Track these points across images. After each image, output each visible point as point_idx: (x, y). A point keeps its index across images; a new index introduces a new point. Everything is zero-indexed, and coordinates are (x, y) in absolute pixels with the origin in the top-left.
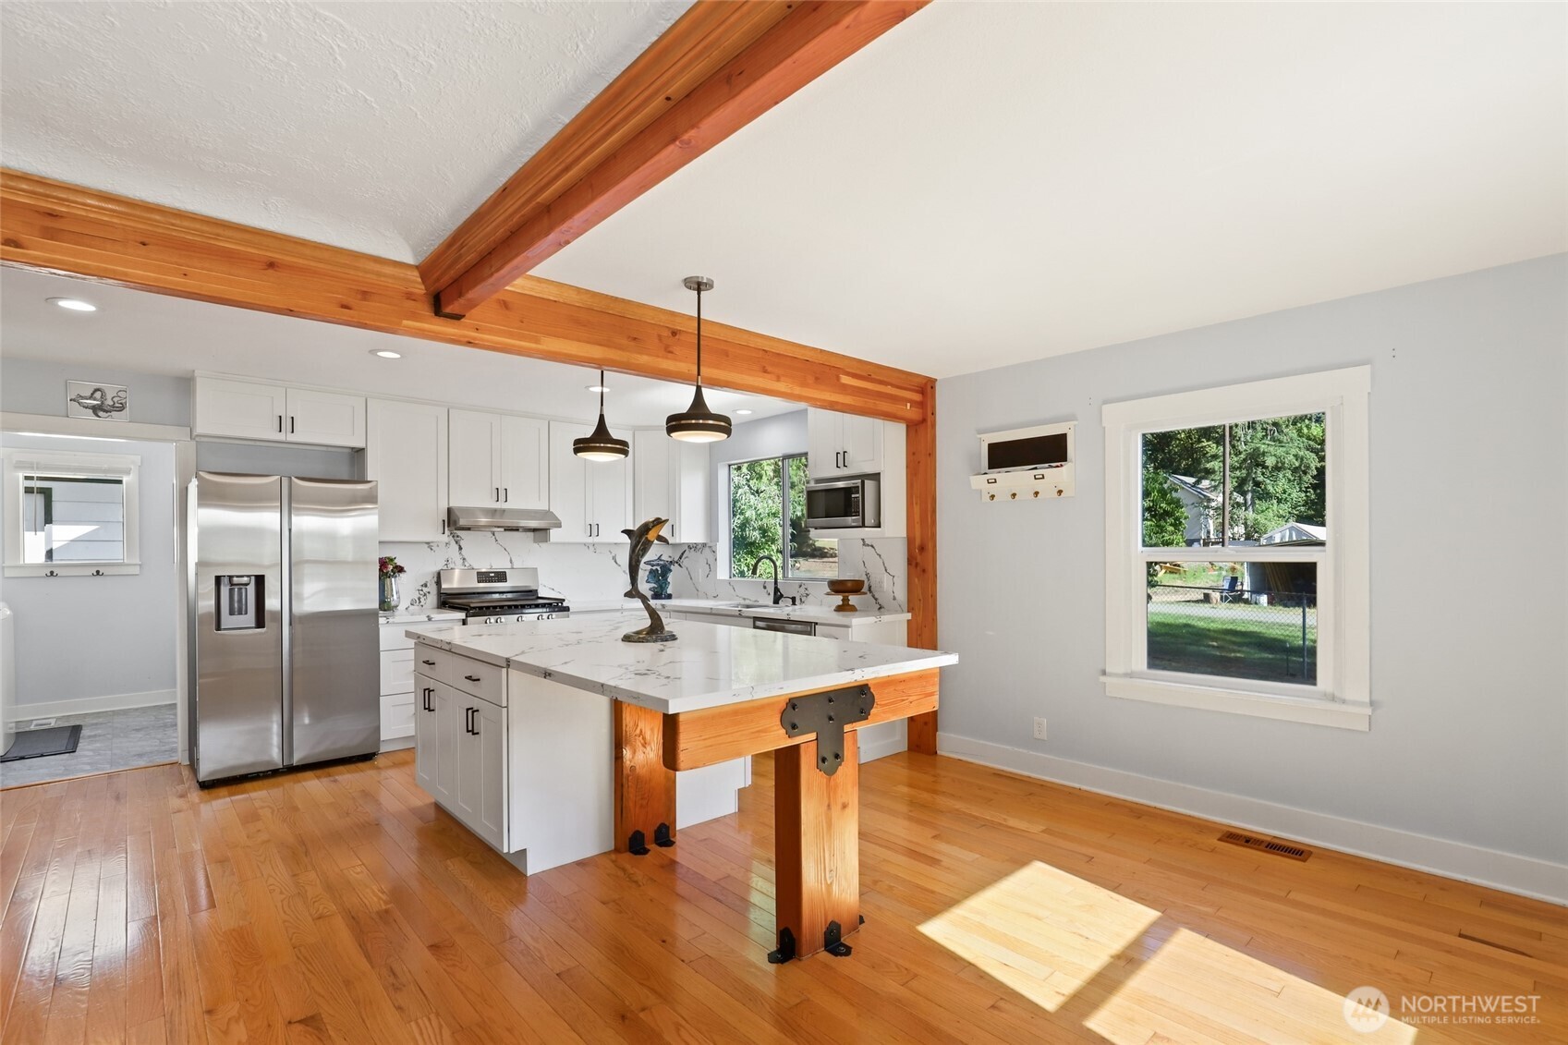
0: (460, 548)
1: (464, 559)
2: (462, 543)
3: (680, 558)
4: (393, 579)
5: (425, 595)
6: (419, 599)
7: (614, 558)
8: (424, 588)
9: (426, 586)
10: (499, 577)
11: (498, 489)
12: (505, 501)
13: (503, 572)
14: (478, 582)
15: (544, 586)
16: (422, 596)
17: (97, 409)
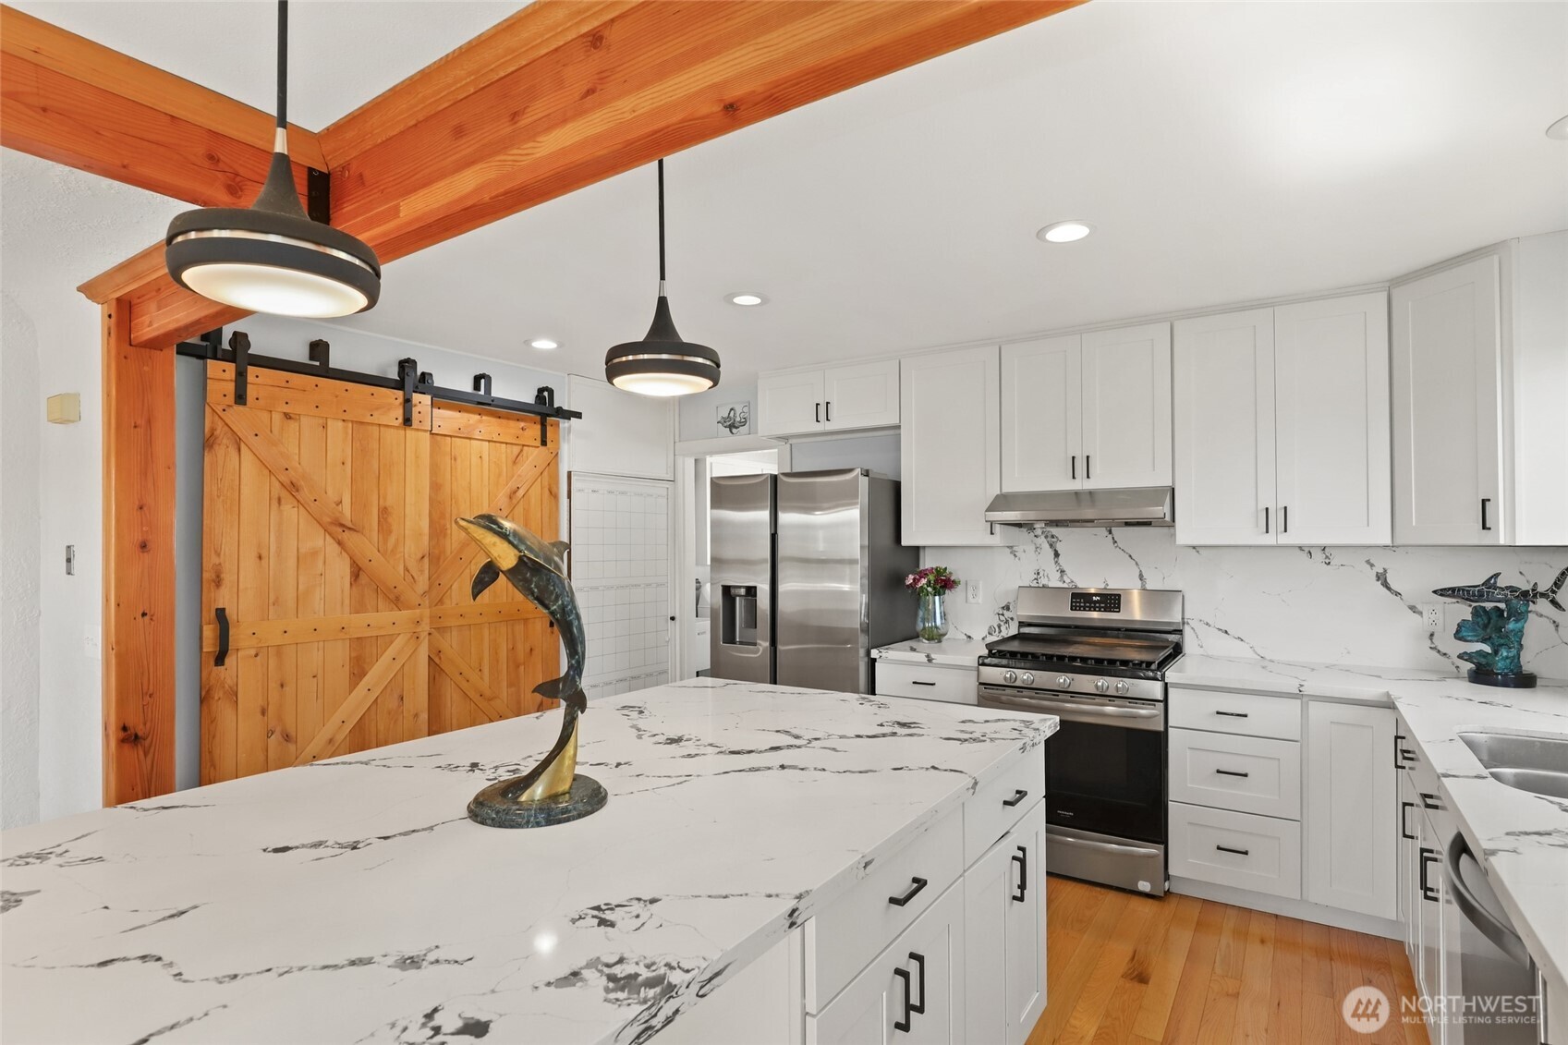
0: (1057, 555)
1: (1062, 571)
2: (1059, 547)
3: (1557, 585)
4: (937, 598)
5: (1007, 622)
6: (999, 626)
7: (1382, 578)
8: (1005, 612)
9: (1008, 609)
10: (1111, 603)
11: (1073, 458)
12: (1088, 477)
13: (1115, 595)
14: (1072, 609)
15: (1207, 624)
16: (1002, 623)
17: (732, 427)
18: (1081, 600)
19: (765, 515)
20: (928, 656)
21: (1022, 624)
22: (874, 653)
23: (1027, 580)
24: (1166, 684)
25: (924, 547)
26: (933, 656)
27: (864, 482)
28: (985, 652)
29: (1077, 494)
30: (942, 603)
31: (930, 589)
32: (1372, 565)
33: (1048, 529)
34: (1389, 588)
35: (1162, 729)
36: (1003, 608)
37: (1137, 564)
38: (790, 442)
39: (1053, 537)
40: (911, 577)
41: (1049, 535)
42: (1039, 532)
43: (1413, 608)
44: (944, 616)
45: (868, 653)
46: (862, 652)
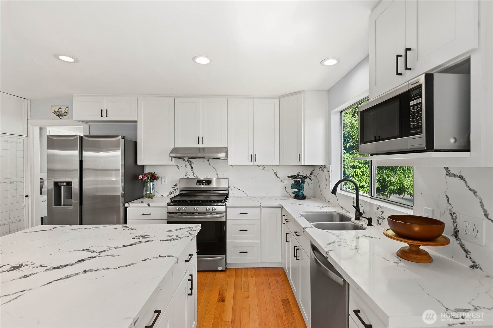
0: (192, 168)
1: (194, 173)
2: (193, 165)
3: (311, 174)
4: (151, 183)
5: (176, 190)
6: (173, 191)
7: (275, 173)
8: (175, 187)
9: (176, 186)
10: (208, 183)
11: (198, 137)
12: (203, 143)
13: (210, 180)
14: (197, 185)
15: (235, 187)
16: (174, 191)
17: (60, 115)
18: (200, 182)
19: (76, 153)
20: (148, 204)
21: (181, 191)
22: (127, 205)
23: (182, 176)
24: (226, 206)
25: (146, 165)
26: (150, 204)
27: (122, 141)
28: (169, 201)
29: (199, 149)
30: (153, 185)
31: (148, 180)
32: (273, 170)
33: (189, 160)
34: (277, 176)
35: (225, 220)
36: (174, 185)
37: (216, 170)
38: (89, 124)
39: (191, 162)
40: (141, 176)
41: (190, 161)
42: (186, 160)
43: (282, 181)
44: (154, 189)
45: (124, 205)
46: (121, 205)
